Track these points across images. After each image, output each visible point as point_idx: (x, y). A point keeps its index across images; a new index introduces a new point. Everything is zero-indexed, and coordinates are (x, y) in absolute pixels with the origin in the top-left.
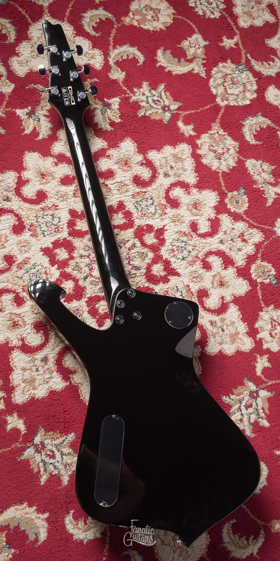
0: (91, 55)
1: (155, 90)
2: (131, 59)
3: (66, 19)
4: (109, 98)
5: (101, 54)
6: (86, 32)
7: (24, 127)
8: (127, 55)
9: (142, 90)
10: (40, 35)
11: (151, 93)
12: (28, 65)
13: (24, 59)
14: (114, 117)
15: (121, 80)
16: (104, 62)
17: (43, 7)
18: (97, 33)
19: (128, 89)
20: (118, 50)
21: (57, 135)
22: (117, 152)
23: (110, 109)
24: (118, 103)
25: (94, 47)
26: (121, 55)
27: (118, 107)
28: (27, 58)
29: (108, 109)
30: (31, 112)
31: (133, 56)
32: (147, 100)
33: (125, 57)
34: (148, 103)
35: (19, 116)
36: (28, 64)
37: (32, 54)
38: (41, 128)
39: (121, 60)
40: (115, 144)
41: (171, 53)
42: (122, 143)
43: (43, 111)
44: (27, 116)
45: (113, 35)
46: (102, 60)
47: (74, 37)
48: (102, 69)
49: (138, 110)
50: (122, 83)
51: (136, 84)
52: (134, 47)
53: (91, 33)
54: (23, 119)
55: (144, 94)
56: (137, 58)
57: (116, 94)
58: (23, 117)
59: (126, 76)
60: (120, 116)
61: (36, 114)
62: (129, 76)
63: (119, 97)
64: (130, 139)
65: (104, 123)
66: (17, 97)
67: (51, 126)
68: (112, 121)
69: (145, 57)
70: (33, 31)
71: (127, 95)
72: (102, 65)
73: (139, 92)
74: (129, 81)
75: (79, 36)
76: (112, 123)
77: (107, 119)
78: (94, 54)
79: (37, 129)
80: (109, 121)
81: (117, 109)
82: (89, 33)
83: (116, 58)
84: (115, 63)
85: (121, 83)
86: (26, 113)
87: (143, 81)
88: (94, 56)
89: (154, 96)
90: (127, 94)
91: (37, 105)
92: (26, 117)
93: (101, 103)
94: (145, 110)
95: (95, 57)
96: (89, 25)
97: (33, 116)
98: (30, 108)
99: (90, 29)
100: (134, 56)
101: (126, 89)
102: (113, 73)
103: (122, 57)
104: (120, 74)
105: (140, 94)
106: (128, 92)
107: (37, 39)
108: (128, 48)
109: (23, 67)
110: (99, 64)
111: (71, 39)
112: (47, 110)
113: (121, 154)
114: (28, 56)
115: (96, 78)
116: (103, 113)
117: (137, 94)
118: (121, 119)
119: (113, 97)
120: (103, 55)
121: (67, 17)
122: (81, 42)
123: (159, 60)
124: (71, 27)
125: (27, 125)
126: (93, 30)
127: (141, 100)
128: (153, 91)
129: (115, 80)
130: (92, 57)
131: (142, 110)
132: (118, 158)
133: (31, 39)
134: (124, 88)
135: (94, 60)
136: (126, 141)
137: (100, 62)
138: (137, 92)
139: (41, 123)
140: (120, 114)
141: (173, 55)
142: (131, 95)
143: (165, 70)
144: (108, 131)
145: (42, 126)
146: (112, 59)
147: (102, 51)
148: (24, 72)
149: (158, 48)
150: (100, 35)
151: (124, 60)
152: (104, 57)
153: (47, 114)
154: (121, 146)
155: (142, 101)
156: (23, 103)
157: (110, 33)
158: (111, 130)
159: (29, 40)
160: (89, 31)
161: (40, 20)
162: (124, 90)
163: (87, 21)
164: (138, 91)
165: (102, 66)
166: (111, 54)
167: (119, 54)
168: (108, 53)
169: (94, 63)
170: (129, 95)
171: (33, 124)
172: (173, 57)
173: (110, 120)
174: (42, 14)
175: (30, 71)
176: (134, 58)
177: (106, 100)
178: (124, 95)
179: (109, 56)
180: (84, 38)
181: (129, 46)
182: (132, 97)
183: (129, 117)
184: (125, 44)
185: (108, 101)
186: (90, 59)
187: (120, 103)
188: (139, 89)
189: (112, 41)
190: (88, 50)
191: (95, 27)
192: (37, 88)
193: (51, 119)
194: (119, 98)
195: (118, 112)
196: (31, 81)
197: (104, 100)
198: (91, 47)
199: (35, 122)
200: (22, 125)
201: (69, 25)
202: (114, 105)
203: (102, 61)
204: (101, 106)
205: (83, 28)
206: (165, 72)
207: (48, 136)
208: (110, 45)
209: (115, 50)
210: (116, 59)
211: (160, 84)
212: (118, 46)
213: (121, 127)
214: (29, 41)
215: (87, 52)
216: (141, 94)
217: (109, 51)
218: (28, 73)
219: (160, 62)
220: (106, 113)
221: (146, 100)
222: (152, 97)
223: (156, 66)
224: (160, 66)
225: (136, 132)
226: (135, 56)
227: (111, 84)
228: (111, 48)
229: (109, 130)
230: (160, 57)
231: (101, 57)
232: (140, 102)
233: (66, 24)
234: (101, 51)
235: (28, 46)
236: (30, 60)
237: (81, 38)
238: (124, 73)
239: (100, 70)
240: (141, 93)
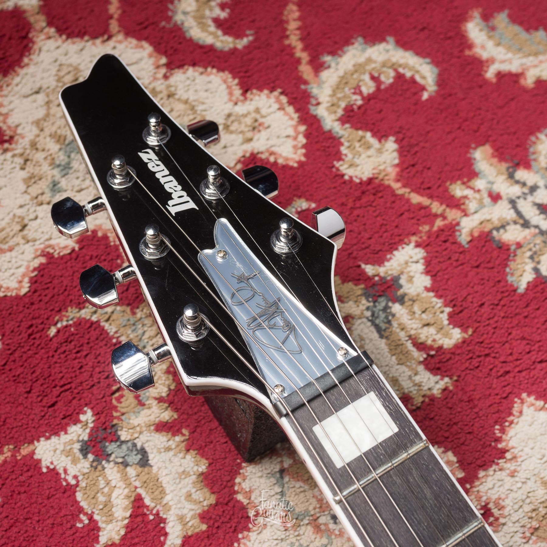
0: (249, 121)
1: (527, 165)
2: (392, 85)
3: (114, 26)
4: (380, 261)
5: (281, 103)
6: (202, 47)
7: (91, 518)
8: (373, 78)
9: (480, 183)
10: (41, 113)
11: (517, 182)
12: (31, 235)
13: (7, 220)
14: (432, 330)
15: (392, 172)
16: (302, 128)
17: (24, 12)
18: (238, 35)
19: (431, 197)
20: (331, 70)
21: (240, 497)
22: (509, 481)
23: (401, 300)
24: (420, 267)
25: (246, 90)
26: (353, 83)
27: (427, 281)
28: (20, 212)
29: (394, 301)
30: (101, 434)
31: (392, 74)
32: (519, 214)
33: (368, 88)
34: (526, 224)
35: (53, 472)
36: (29, 233)
37: (34, 190)
38: (163, 492)
39: (360, 102)
40: (484, 446)
41: (514, 19)
42: (511, 432)
43: (145, 412)
44: (85, 456)
45: (293, 25)
46: (294, 123)
47: (166, 77)
48: (305, 155)
49: (506, 265)
50: (399, 185)
51: (448, 168)
52: (381, 39)
53: (219, 45)
54: (75, 477)
55: (495, 198)
56: (408, 74)
57: (396, 231)
58: (71, 471)
59: (402, 152)
60: (451, 316)
61: (124, 435)
62: (412, 146)
63: (414, 239)
64: (532, 399)
65: (403, 368)
66: (22, 389)
67: (203, 467)
68: (431, 348)
69: (435, 63)
70: (12, 106)
71: (439, 223)
72: (302, 140)
73: (477, 196)
74: (419, 167)
75: (180, 66)
76: (432, 356)
77: (409, 345)
78: (257, 111)
79: (147, 501)
80: (421, 356)
81: (427, 289)
82: (211, 49)
83: (339, 99)
84: (343, 120)
85: (396, 186)
86: (77, 446)
87: (468, 147)
88: (261, 120)
89: (533, 189)
90: (436, 216)
91: (114, 393)
92: (85, 465)
93: (359, 289)
94: (531, 258)
95: (267, 121)
96: (200, 19)
97: (111, 447)
98: (88, 416)
99: (211, 33)
100: (396, 70)
101: (425, 201)
102: (350, 156)
103: (357, 90)
104: (380, 151)
105: (481, 202)
106: (436, 207)
107: (35, 131)
108: (364, 50)
109: (13, 253)
110: (290, 143)
111: (158, 89)
112: (160, 400)
113: (530, 484)
114: (21, 201)
115: (300, 197)
116: (383, 326)
117: (472, 206)
118: (463, 327)
119: (393, 247)
120: (290, 103)
121: (119, 20)
122: (198, 87)
123: (485, 55)
124: (142, 47)
125: (101, 498)
126: (220, 33)
127: (497, 223)
128: (521, 174)
129: (370, 181)
130: (256, 127)
131: (518, 259)
132: (527, 508)
133: (12, 138)
134: (416, 199)
135: (264, 134)
136: (521, 412)
137: (291, 132)
138: (466, 197)
139: (155, 469)
140: (448, 310)
141: (521, 23)
142: (452, 215)
143: (522, 82)
144: (432, 399)
145: (165, 481)
146: (328, 109)
147: (282, 93)
148: (22, 270)
149: (463, 18)
150: (251, 43)
151: (368, 99)
152: (297, 110)
153: (167, 415)
154: (511, 444)
155: (503, 227)
156: (53, 405)
157: (281, 24)
158: (445, 390)
159: (6, 141)
160: (209, 40)
161: (26, 60)
162: (421, 207)
163: (189, 9)
164: (468, 192)
165: (304, 146)
166: (315, 91)
167: (343, 81)
168: (305, 91)
169: (271, 143)
170: (445, 218)
171: (121, 484)
172: (527, 30)
173: (420, 346)
174: (25, 37)
175: (43, 260)
176: (399, 77)
177: (369, 269)
178: (426, 228)
179: (314, 102)
180: (201, 70)
181: (366, 43)
182: (458, 224)
183: (485, 310)
184: (348, 42)
185: (381, 270)
186: (249, 135)
187: (428, 263)
188: (471, 184)
189: (299, 46)
190: (230, 105)
191: (226, 20)
192: (94, 318)
193: (192, 432)
194: (418, 245)
195: (438, 303)
196: (61, 298)
197: (363, 273)
198: (238, 92)
199: (131, 471)
200: (81, 510)
201: (134, 42)
202: (410, 279)
203: (295, 128)
204: (364, 301)
205: (184, 38)
206: (525, 90)
207: (203, 517)
208: (298, 61)
209: (325, 75)
210: (343, 104)
211: (533, 139)
212: (327, 58)
213: (475, 362)
214: (6, 145)
215: (229, 115)
216: (487, 200)
217: (306, 83)
218: (41, 269)
219: (491, 61)
220: (395, 324)
221: (511, 214)
222: (530, 198)
223: (486, 82)
224: (500, 75)
225: (541, 362)
226: (401, 70)
227: (364, 200)
228: (305, 70)
229: (436, 391)
230: (483, 47)
231: (286, 114)
232: (498, 229)
233: (120, 42)
234: (276, 93)
235: (8, 166)
236: (32, 216)
237: (191, 72)
238: (391, 145)
239: (300, 163)
240: (485, 195)
